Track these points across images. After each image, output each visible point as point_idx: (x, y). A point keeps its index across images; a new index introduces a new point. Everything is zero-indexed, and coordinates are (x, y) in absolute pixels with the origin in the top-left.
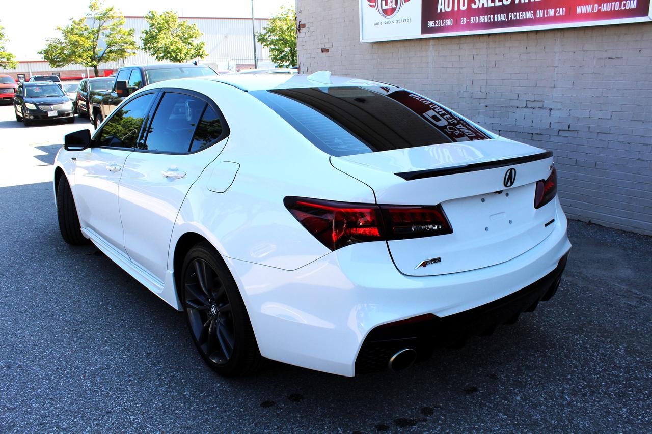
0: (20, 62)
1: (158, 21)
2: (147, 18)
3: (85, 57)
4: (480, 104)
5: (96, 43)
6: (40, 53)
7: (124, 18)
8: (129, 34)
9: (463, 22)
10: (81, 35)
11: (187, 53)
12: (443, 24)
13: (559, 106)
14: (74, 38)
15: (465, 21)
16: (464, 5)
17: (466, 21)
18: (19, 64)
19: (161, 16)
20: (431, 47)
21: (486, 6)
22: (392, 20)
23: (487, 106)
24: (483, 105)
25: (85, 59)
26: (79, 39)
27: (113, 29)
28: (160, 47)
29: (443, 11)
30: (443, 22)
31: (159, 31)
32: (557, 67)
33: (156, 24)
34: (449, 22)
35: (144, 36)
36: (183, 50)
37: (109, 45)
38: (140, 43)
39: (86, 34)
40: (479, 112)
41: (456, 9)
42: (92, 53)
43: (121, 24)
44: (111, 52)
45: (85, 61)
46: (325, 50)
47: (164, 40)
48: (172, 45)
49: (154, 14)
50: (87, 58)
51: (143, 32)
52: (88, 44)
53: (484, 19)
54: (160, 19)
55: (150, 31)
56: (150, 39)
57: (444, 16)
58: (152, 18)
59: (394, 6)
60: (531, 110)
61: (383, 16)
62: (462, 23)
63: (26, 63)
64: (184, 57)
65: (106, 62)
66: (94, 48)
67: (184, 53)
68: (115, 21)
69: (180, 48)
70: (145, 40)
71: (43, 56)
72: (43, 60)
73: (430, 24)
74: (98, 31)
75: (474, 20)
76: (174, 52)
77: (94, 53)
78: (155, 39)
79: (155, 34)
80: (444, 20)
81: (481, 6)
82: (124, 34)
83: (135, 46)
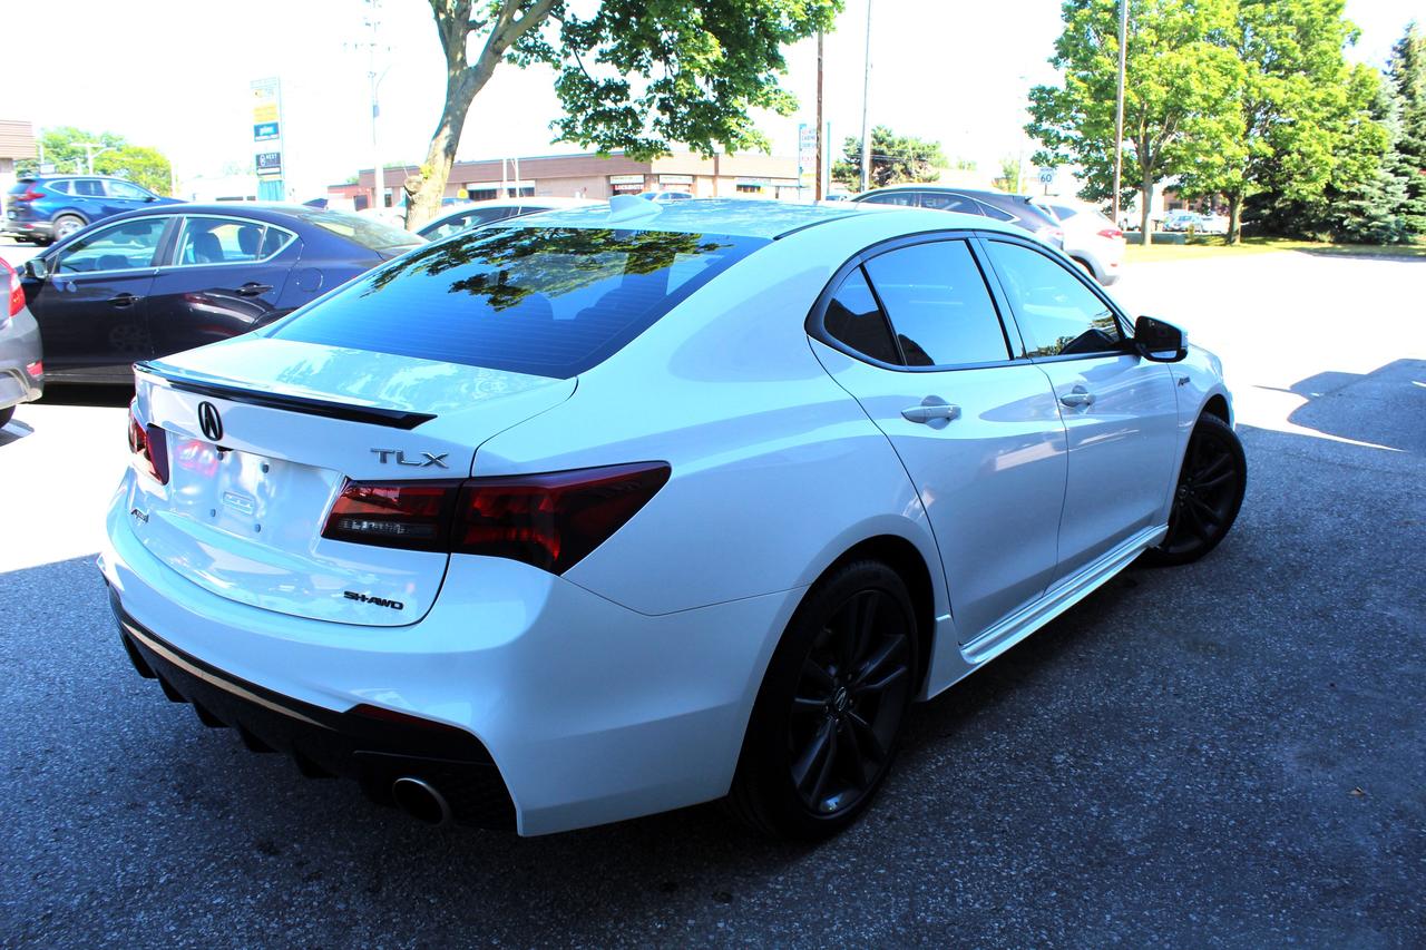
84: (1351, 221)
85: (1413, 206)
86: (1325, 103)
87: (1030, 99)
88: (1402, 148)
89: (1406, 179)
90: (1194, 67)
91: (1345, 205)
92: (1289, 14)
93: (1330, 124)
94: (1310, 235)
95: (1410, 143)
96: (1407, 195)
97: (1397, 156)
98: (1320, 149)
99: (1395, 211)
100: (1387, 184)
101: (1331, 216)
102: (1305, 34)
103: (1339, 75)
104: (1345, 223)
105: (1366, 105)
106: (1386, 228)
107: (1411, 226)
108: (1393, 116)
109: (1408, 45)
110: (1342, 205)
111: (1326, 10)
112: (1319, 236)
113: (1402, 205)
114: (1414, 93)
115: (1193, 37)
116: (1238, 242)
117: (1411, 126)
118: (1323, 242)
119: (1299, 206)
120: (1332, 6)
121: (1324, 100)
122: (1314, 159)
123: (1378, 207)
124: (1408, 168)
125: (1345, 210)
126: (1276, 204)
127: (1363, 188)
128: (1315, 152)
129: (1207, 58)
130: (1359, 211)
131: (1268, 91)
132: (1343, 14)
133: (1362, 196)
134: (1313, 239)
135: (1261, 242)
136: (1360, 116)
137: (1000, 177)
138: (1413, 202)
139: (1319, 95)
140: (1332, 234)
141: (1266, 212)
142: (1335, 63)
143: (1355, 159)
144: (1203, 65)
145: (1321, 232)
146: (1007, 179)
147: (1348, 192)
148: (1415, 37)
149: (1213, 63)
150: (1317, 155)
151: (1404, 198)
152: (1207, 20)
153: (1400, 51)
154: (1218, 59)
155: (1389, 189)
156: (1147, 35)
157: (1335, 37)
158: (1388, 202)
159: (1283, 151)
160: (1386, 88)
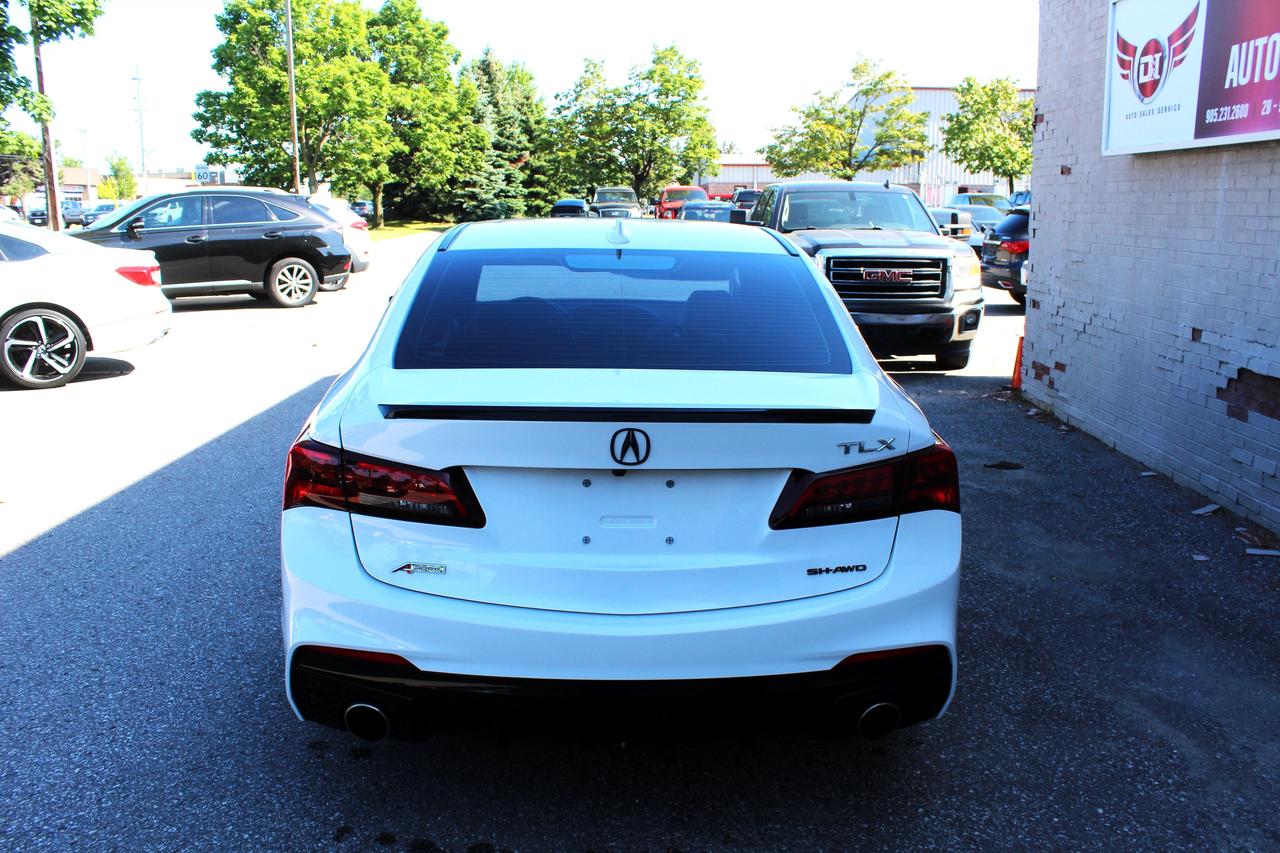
0: (724, 165)
1: (976, 97)
2: (957, 90)
3: (832, 159)
5: (855, 136)
6: (761, 152)
7: (913, 91)
8: (919, 121)
9: (1265, 111)
10: (830, 122)
11: (1026, 160)
12: (1231, 115)
14: (816, 126)
15: (1269, 107)
16: (1271, 70)
17: (1272, 107)
18: (722, 168)
19: (984, 88)
20: (1224, 168)
22: (1151, 107)
25: (831, 165)
26: (824, 128)
27: (889, 112)
28: (973, 147)
29: (1235, 84)
30: (1232, 111)
31: (977, 117)
33: (971, 103)
34: (1241, 111)
35: (947, 125)
36: (1018, 154)
37: (880, 141)
38: (937, 138)
39: (840, 119)
41: (1257, 78)
42: (846, 154)
43: (906, 102)
44: (882, 153)
45: (831, 168)
46: (1065, 171)
47: (984, 134)
48: (995, 144)
49: (971, 82)
50: (836, 163)
51: (943, 119)
52: (840, 137)
54: (982, 93)
55: (958, 116)
56: (958, 130)
57: (1234, 95)
58: (967, 90)
59: (1157, 77)
61: (1139, 97)
62: (1263, 113)
63: (751, 168)
64: (1018, 168)
65: (872, 171)
66: (851, 145)
67: (1020, 160)
68: (896, 97)
69: (1013, 150)
70: (950, 132)
71: (765, 155)
72: (764, 162)
73: (1211, 116)
74: (862, 114)
76: (1001, 157)
77: (850, 154)
78: (964, 133)
79: (966, 121)
80: (1234, 107)
82: (909, 120)
83: (925, 143)
84: (468, 204)
85: (508, 192)
86: (444, 109)
87: (198, 104)
88: (496, 146)
89: (503, 170)
90: (349, 77)
91: (462, 192)
92: (409, 36)
93: (445, 127)
94: (438, 217)
95: (500, 142)
96: (505, 183)
97: (493, 152)
98: (444, 146)
99: (497, 196)
100: (491, 174)
101: (453, 200)
102: (422, 52)
103: (449, 87)
104: (464, 206)
105: (470, 112)
106: (494, 209)
107: (509, 207)
108: (488, 121)
109: (488, 65)
110: (460, 192)
111: (436, 34)
112: (446, 217)
113: (502, 191)
114: (498, 103)
115: (342, 53)
116: (382, 226)
117: (499, 129)
118: (449, 222)
119: (424, 193)
120: (440, 31)
121: (443, 107)
122: (440, 155)
123: (486, 193)
124: (502, 162)
125: (463, 196)
126: (406, 193)
127: (475, 177)
128: (440, 149)
129: (357, 70)
130: (473, 196)
131: (399, 99)
132: (448, 38)
133: (474, 184)
134: (441, 221)
135: (401, 225)
136: (467, 120)
137: (107, 174)
138: (508, 188)
139: (439, 102)
140: (455, 215)
141: (398, 199)
142: (446, 77)
143: (467, 154)
144: (355, 76)
145: (447, 214)
146: (116, 176)
147: (464, 181)
148: (491, 59)
149: (362, 74)
150: (442, 151)
151: (503, 186)
152: (352, 37)
153: (483, 70)
154: (366, 71)
155: (493, 178)
156: (305, 49)
157: (443, 56)
158: (494, 188)
159: (415, 149)
160: (480, 98)
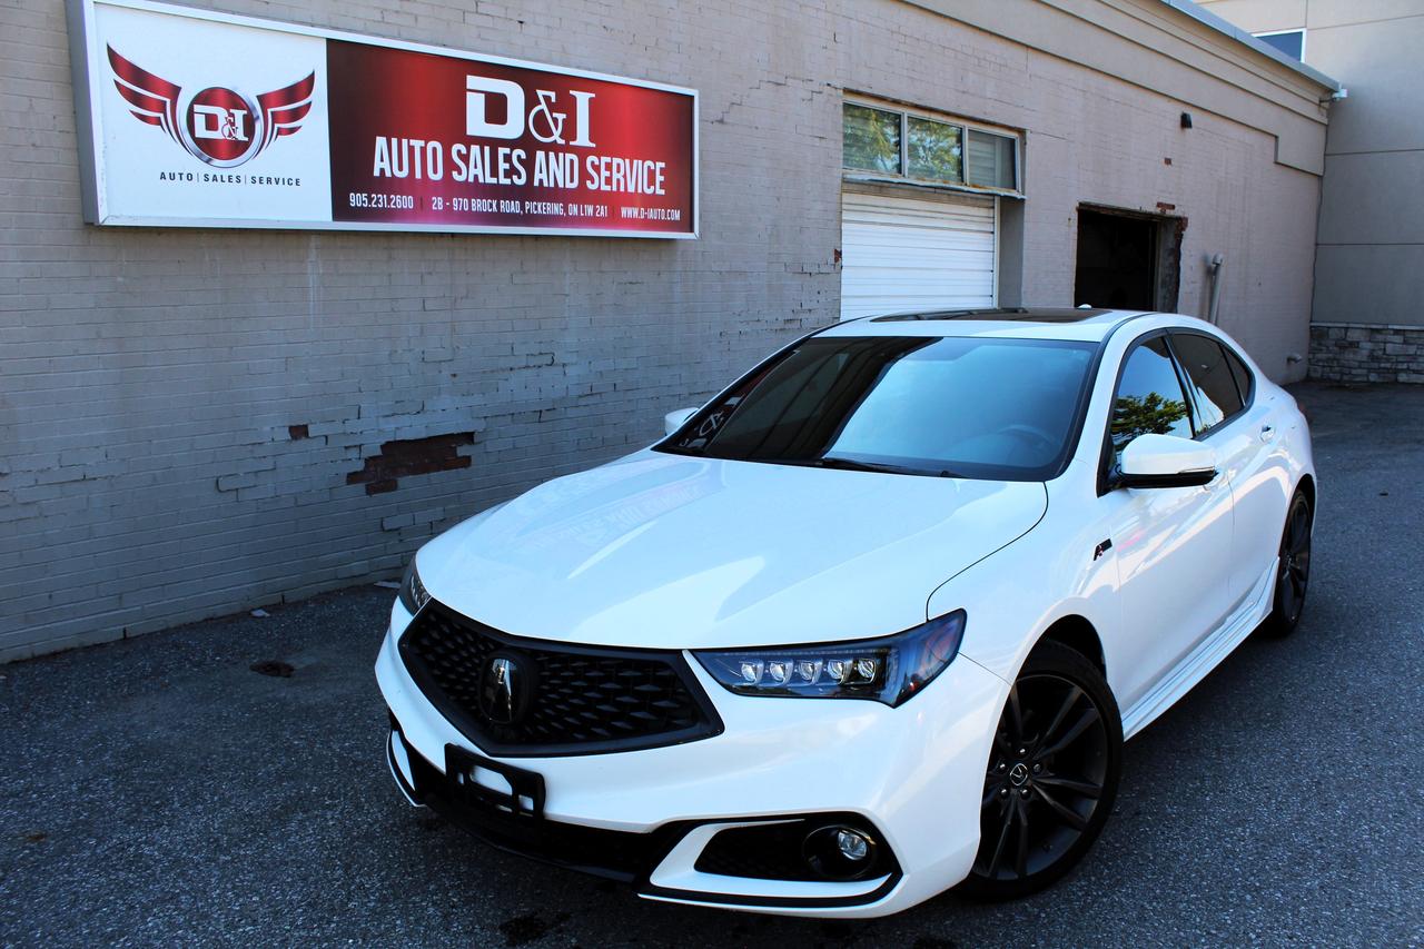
4: (440, 372)
9: (436, 206)
12: (389, 203)
13: (574, 359)
15: (440, 203)
16: (435, 172)
17: (444, 204)
20: (313, 251)
21: (481, 180)
22: (234, 173)
23: (455, 375)
24: (446, 373)
29: (388, 174)
30: (389, 200)
32: (567, 295)
34: (404, 202)
40: (440, 389)
41: (418, 175)
53: (480, 205)
57: (388, 185)
59: (240, 136)
60: (535, 371)
61: (199, 156)
62: (434, 208)
73: (357, 200)
75: (459, 204)
80: (392, 196)
81: (471, 179)
